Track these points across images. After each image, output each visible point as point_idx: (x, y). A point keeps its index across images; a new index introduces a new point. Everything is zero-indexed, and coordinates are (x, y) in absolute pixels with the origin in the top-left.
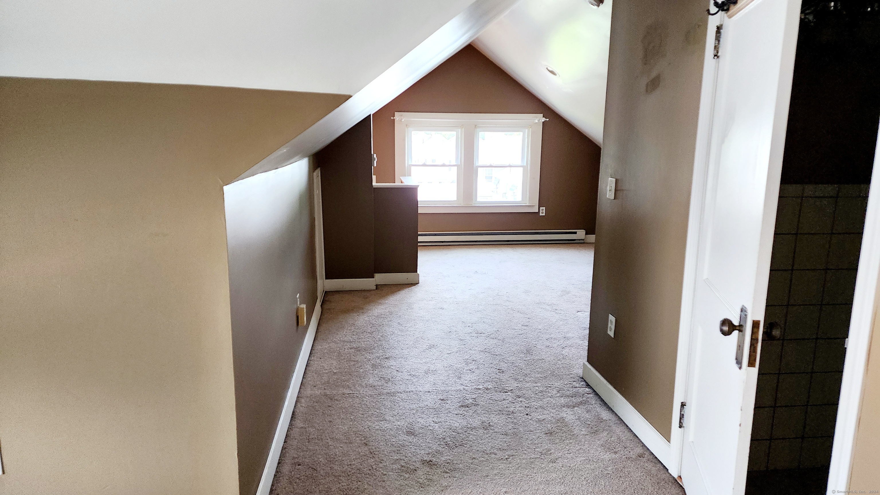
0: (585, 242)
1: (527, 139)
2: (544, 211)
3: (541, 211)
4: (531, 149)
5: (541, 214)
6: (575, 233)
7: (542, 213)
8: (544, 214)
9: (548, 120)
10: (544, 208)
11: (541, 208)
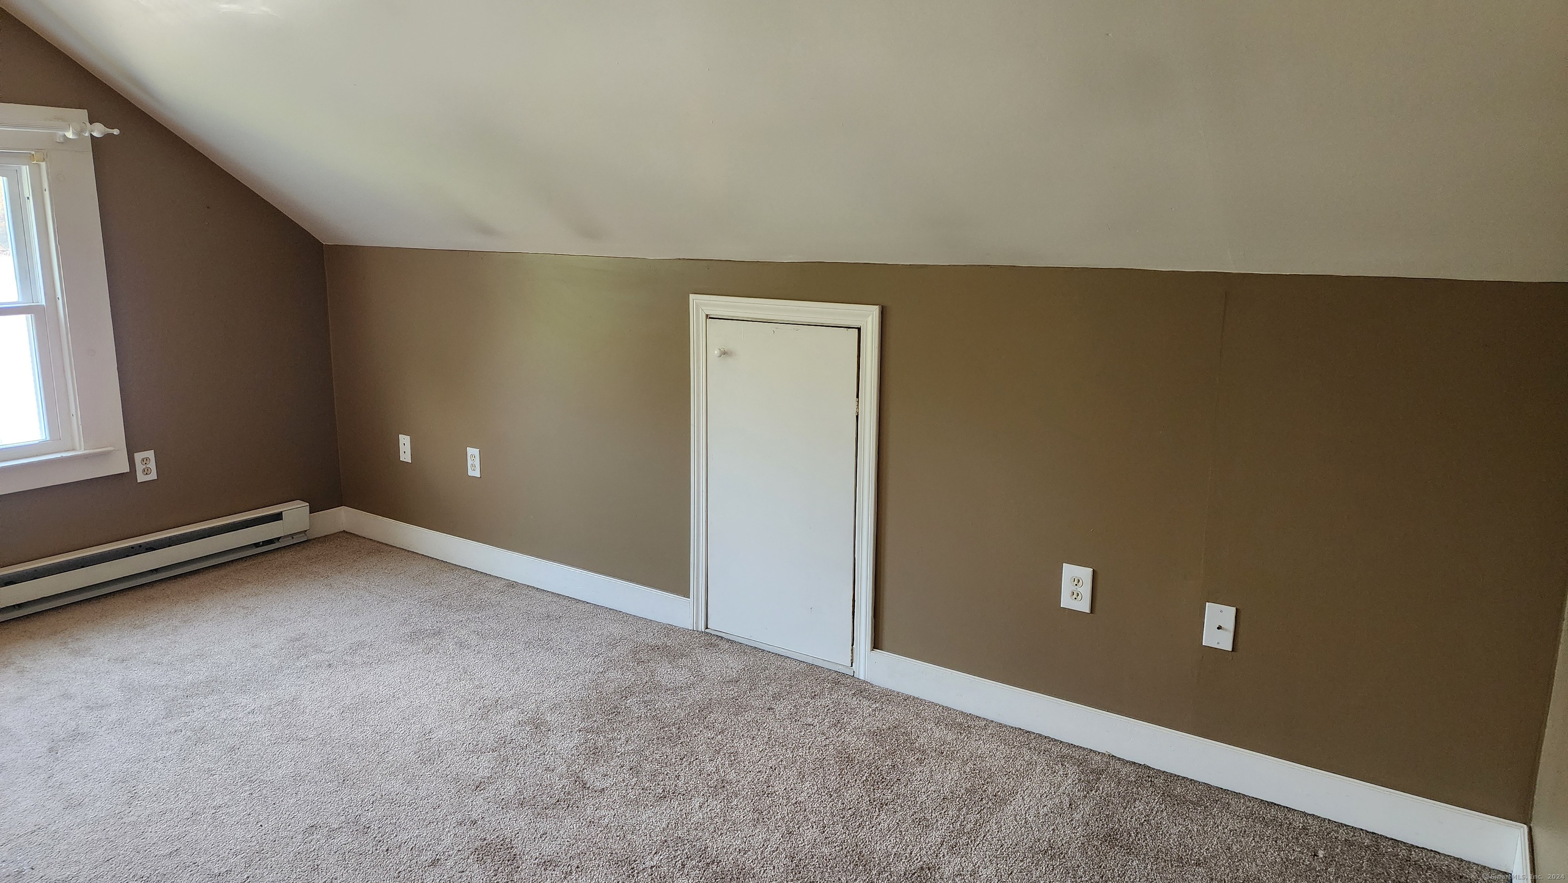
0: (311, 538)
1: (31, 203)
2: (152, 465)
3: (139, 467)
4: (59, 243)
5: (141, 478)
6: (278, 517)
7: (146, 472)
8: (153, 476)
9: (116, 132)
10: (150, 454)
11: (138, 456)
